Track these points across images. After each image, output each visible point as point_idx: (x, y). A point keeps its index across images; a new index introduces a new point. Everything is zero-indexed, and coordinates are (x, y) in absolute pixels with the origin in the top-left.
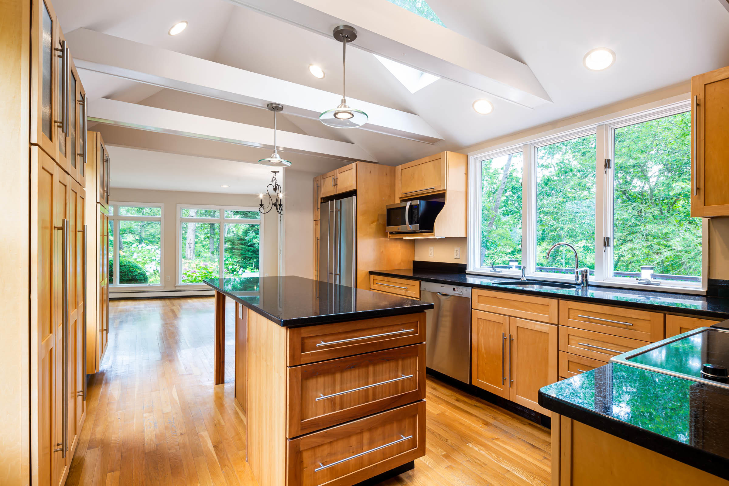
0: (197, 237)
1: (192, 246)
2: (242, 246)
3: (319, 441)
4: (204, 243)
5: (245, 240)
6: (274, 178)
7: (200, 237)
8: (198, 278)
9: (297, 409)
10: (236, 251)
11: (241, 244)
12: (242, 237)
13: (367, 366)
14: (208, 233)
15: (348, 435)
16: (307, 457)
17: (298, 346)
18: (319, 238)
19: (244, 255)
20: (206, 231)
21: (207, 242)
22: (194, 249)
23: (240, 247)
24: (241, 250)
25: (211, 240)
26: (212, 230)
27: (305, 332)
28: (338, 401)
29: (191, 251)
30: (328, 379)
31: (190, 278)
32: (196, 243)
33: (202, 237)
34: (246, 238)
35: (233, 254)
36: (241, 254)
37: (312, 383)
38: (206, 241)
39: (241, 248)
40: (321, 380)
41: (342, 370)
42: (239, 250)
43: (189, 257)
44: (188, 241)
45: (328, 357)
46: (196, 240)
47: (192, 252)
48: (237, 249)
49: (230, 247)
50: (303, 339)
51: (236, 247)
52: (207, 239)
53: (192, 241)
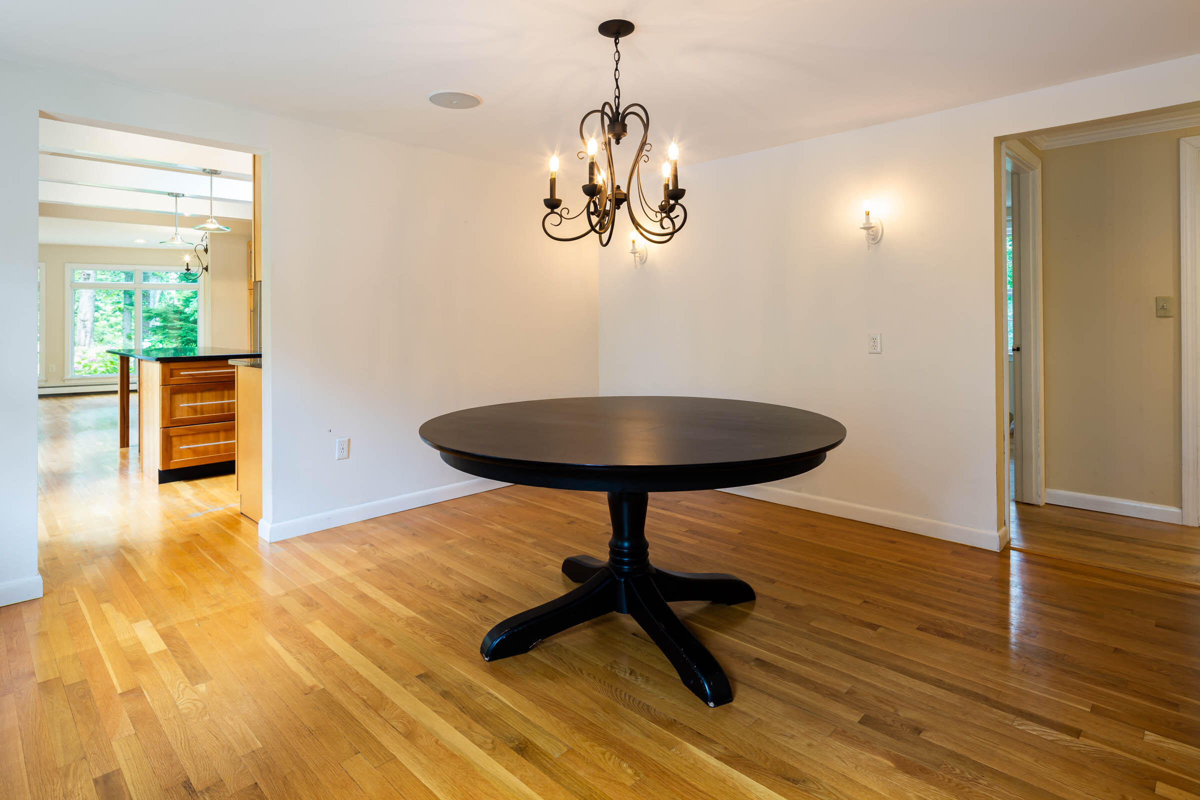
0: (97, 309)
1: (89, 324)
2: (182, 323)
3: (184, 432)
4: (113, 320)
5: (186, 313)
6: (205, 237)
7: (104, 309)
8: (99, 369)
9: (168, 410)
10: (170, 331)
11: (181, 320)
12: (181, 308)
13: (223, 390)
14: (119, 303)
15: (207, 432)
16: (175, 440)
17: (168, 373)
18: (252, 310)
19: (185, 337)
20: (115, 298)
21: (119, 317)
22: (93, 330)
23: (178, 324)
24: (180, 329)
25: (126, 313)
26: (128, 296)
27: (173, 365)
28: (199, 409)
29: (86, 333)
30: (191, 396)
31: (87, 368)
32: (96, 320)
33: (109, 308)
34: (186, 310)
35: (166, 337)
36: (180, 336)
37: (178, 397)
38: (116, 317)
39: (179, 326)
40: (185, 396)
41: (202, 391)
42: (177, 329)
43: (82, 343)
44: (80, 316)
45: (190, 382)
46: (96, 314)
47: (89, 335)
48: (172, 328)
49: (162, 324)
50: (171, 370)
51: (169, 324)
52: (118, 313)
53: (89, 317)
